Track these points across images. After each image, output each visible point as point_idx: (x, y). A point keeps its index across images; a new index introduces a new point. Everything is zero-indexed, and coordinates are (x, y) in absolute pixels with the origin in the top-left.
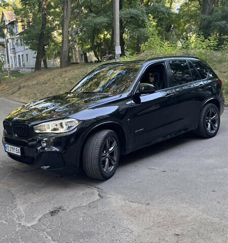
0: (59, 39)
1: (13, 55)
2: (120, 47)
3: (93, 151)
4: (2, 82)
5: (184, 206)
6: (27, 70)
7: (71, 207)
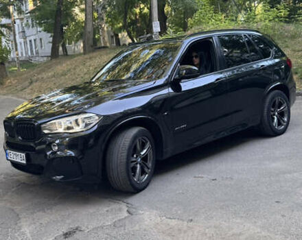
0: (81, 17)
1: (22, 40)
2: (158, 22)
3: (120, 155)
4: (9, 75)
5: (238, 221)
6: (42, 60)
7: (91, 227)
